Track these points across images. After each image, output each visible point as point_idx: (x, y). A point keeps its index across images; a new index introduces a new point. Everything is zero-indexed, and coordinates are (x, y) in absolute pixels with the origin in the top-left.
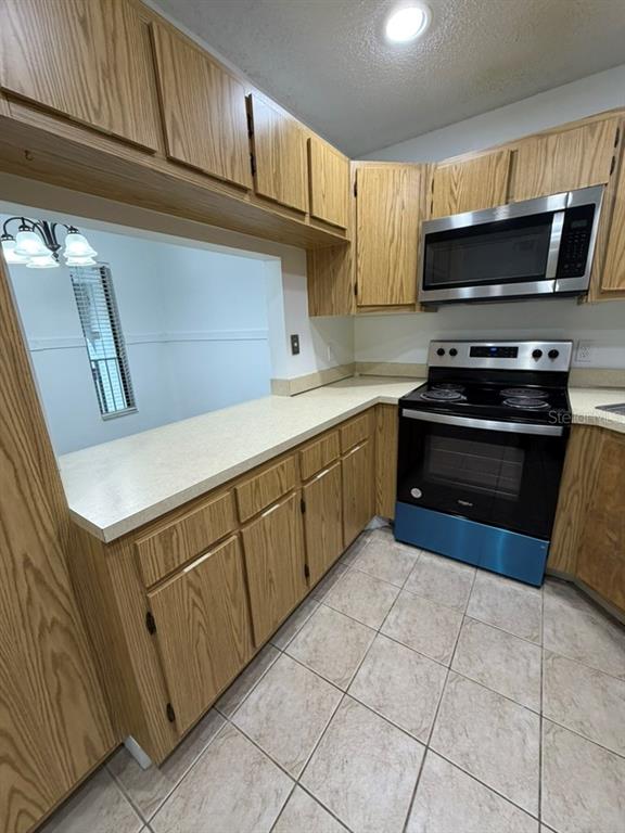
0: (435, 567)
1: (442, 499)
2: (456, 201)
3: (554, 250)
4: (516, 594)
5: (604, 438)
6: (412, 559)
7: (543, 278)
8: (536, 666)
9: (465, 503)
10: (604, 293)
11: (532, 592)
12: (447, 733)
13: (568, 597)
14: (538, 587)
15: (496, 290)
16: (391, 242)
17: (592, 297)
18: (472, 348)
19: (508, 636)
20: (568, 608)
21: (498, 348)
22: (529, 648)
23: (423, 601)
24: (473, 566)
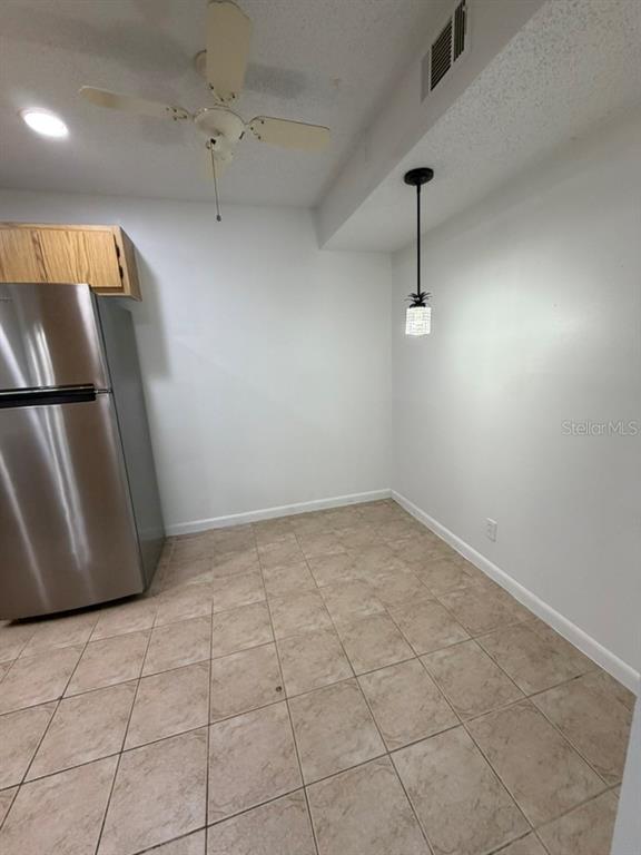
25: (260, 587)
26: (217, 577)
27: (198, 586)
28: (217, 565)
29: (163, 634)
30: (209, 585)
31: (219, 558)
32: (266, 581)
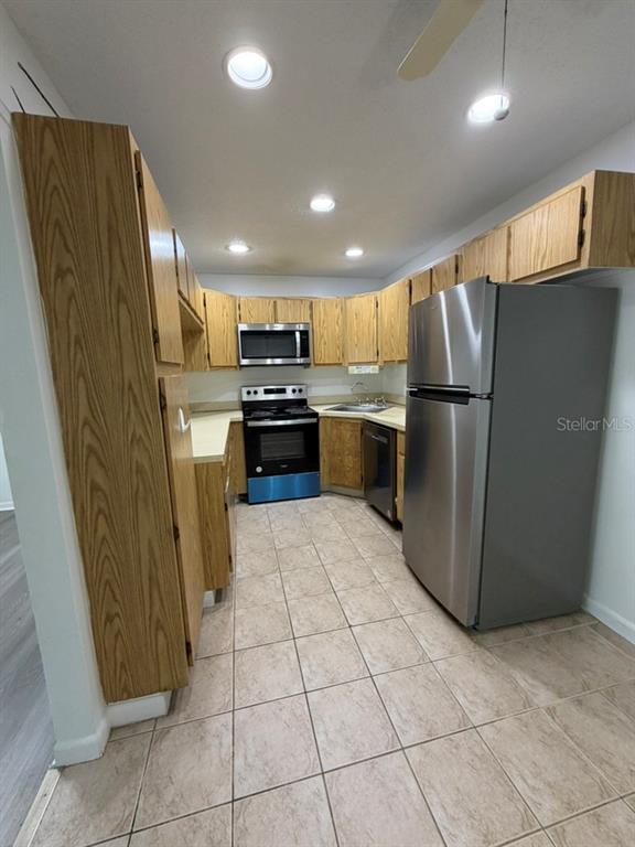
1: (272, 469)
2: (252, 317)
3: (298, 345)
7: (295, 357)
9: (284, 467)
10: (316, 365)
14: (319, 496)
15: (278, 361)
16: (224, 333)
17: (312, 365)
18: (265, 390)
21: (277, 389)
25: (569, 806)
26: (551, 711)
27: (516, 688)
28: (579, 702)
29: (425, 676)
30: (528, 703)
31: (597, 700)
32: (594, 813)
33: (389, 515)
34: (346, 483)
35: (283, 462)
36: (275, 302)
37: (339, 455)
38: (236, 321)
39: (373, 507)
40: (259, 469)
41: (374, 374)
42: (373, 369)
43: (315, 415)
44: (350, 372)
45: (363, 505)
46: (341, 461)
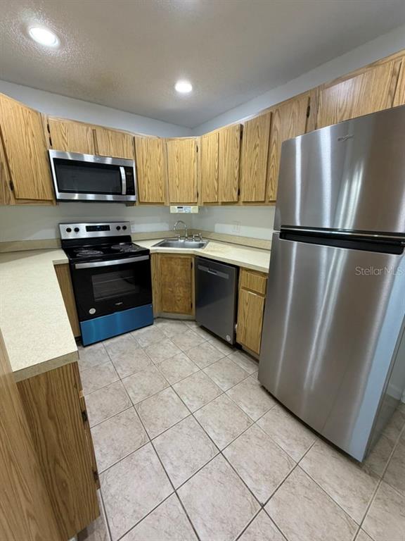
0: (115, 343)
1: (106, 308)
2: (67, 144)
3: (124, 183)
4: (149, 330)
5: (159, 256)
6: (101, 347)
7: (120, 194)
8: (172, 343)
9: (119, 304)
10: (140, 203)
11: (152, 327)
12: (171, 378)
13: (161, 322)
14: (152, 324)
16: (31, 157)
17: (137, 203)
18: (87, 227)
19: (159, 343)
20: (164, 324)
21: (100, 226)
22: (166, 341)
23: (124, 356)
24: (127, 333)
33: (229, 339)
34: (177, 310)
35: (117, 300)
36: (94, 131)
37: (170, 286)
38: (45, 146)
39: (203, 328)
40: (92, 311)
41: (195, 214)
42: (193, 209)
43: (146, 252)
44: (171, 212)
45: (194, 327)
46: (172, 292)
